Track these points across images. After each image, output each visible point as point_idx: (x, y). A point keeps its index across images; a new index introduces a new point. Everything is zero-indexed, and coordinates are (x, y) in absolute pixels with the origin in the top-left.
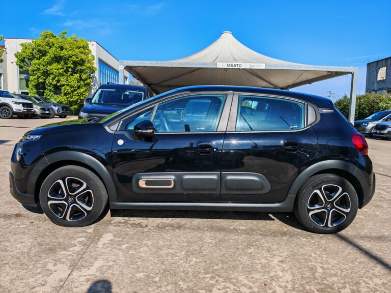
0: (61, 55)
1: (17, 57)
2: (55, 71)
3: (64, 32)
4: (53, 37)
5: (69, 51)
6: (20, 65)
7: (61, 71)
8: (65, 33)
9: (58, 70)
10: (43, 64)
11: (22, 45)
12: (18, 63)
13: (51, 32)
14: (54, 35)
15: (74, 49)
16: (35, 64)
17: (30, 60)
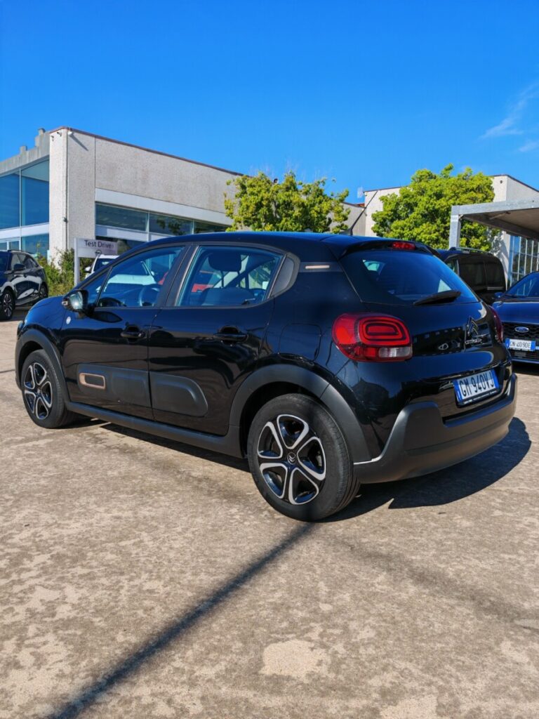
0: (437, 207)
1: (375, 220)
2: (424, 236)
3: (448, 167)
4: (432, 178)
5: (450, 198)
6: (378, 232)
7: (434, 236)
8: (450, 168)
9: (430, 234)
10: (409, 227)
11: (382, 199)
12: (377, 229)
13: (428, 171)
14: (434, 174)
15: (460, 195)
16: (396, 228)
17: (392, 221)
